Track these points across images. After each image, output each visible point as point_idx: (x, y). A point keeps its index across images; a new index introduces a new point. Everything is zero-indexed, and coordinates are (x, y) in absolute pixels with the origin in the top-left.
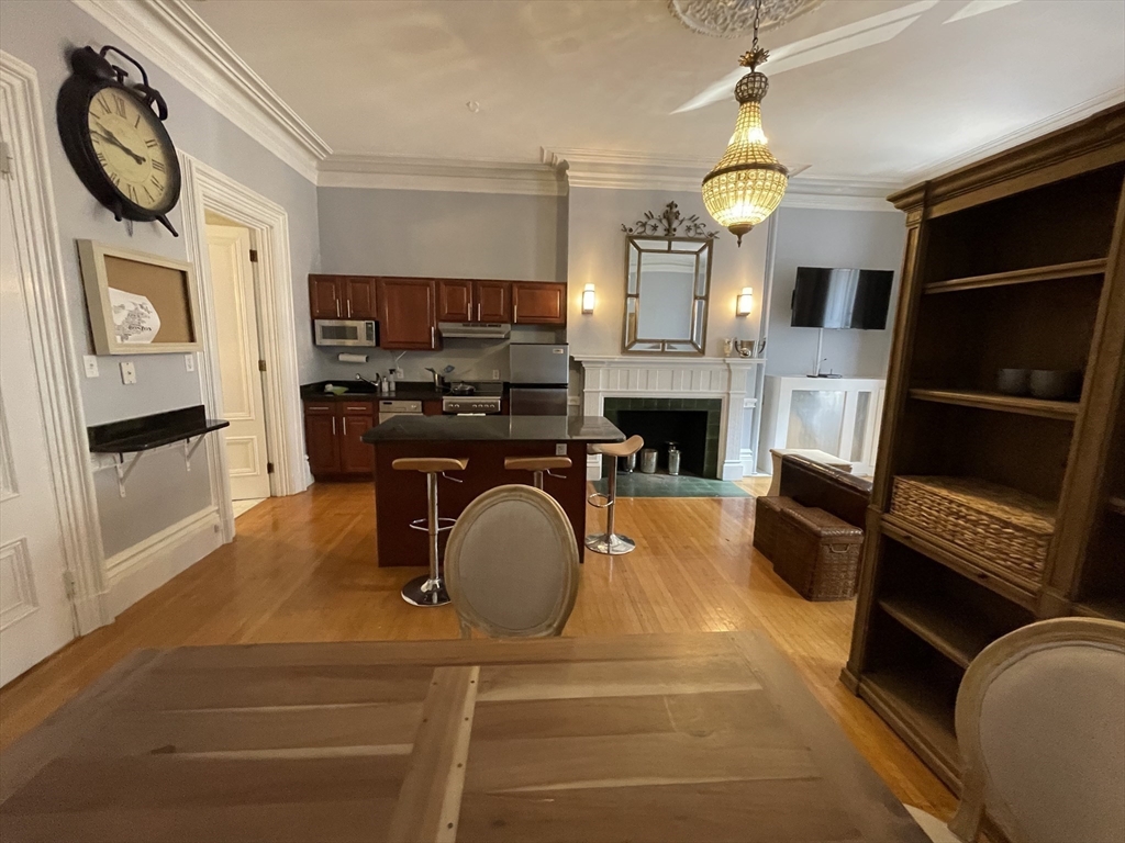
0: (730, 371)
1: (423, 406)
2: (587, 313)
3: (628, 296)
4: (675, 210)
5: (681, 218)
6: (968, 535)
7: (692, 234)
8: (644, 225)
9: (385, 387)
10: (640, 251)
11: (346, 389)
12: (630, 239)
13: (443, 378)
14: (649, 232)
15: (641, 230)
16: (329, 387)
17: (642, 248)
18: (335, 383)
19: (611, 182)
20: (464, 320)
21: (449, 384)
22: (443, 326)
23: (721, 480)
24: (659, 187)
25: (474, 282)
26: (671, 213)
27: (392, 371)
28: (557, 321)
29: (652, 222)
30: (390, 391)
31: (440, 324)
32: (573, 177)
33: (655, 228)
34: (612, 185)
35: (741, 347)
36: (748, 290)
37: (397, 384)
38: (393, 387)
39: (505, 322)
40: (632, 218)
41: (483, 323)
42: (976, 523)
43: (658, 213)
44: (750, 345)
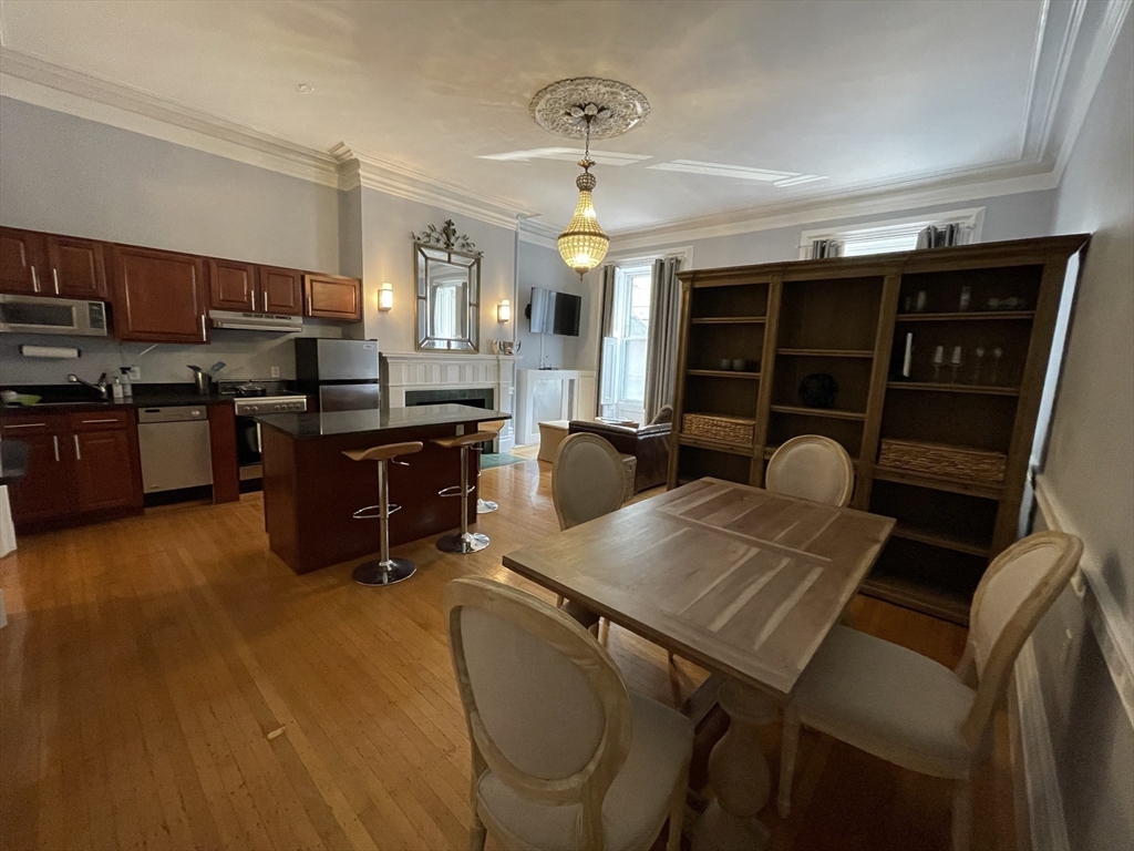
0: (499, 365)
1: (208, 411)
2: (383, 311)
3: (419, 298)
4: (452, 227)
5: (457, 235)
6: (722, 433)
7: (465, 250)
8: (429, 236)
9: (118, 391)
10: (427, 258)
11: (37, 398)
12: (417, 247)
13: (210, 378)
14: (433, 243)
15: (425, 240)
16: (12, 396)
17: (428, 255)
18: (20, 389)
19: (401, 191)
20: (246, 310)
21: (216, 384)
22: (214, 314)
23: (497, 453)
24: (439, 205)
25: (258, 267)
26: (448, 230)
27: (124, 370)
28: (353, 316)
29: (435, 235)
30: (125, 397)
31: (211, 312)
32: (364, 177)
33: (438, 240)
34: (403, 195)
35: (505, 348)
36: (506, 302)
37: (135, 387)
38: (129, 392)
39: (296, 314)
40: (419, 228)
41: (270, 314)
42: (725, 427)
43: (439, 228)
44: (511, 345)
